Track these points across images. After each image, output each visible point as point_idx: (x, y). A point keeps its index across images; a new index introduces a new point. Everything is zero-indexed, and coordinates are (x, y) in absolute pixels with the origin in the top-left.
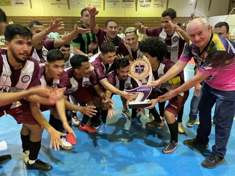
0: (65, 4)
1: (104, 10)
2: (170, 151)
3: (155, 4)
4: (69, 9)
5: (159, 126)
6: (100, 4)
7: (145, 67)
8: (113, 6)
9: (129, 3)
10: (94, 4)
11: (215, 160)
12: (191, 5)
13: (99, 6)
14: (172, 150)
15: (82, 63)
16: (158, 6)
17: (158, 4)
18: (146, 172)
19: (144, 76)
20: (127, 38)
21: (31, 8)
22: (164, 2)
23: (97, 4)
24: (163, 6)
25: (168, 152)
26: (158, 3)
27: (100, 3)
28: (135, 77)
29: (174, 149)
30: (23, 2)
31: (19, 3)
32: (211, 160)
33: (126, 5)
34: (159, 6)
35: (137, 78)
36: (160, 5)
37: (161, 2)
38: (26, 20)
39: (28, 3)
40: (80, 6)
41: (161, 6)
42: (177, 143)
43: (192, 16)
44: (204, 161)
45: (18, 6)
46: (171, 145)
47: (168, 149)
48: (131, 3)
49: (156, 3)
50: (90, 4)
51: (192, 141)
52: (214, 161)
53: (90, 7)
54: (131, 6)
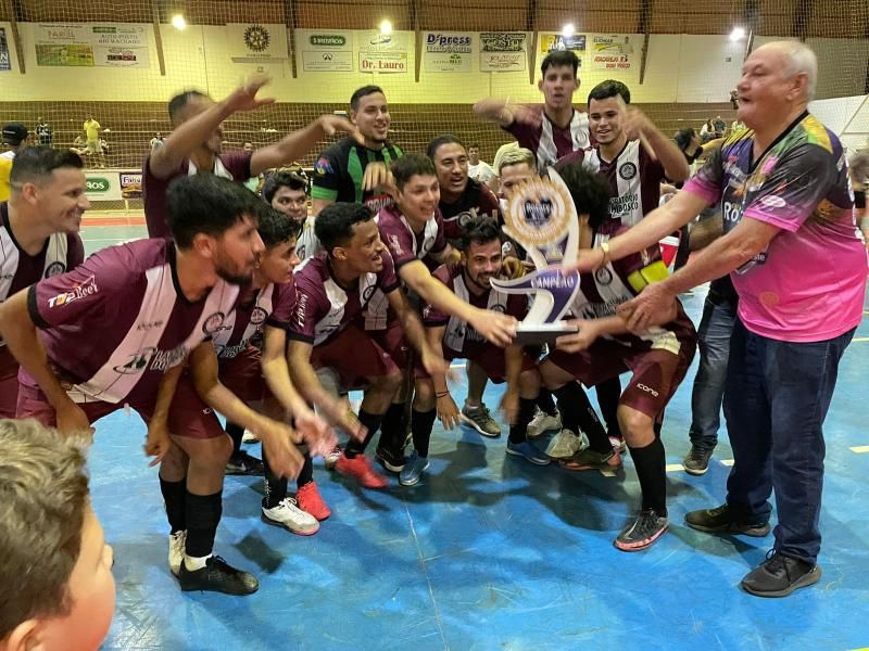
0: (282, 60)
1: (417, 80)
2: (641, 543)
3: (598, 59)
4: (295, 76)
5: (606, 466)
6: (403, 61)
7: (555, 207)
8: (449, 65)
9: (506, 54)
10: (383, 61)
11: (787, 570)
12: (730, 60)
13: (401, 66)
14: (647, 541)
15: (354, 227)
16: (608, 66)
17: (611, 60)
18: (559, 604)
19: (552, 238)
20: (506, 181)
21: (163, 73)
22: (632, 51)
23: (392, 61)
24: (628, 66)
25: (635, 545)
26: (611, 55)
27: (405, 56)
28: (522, 237)
29: (653, 538)
30: (135, 53)
31: (120, 58)
32: (773, 572)
33: (496, 62)
34: (613, 66)
35: (528, 241)
36: (616, 60)
37: (621, 51)
38: (144, 115)
39: (151, 57)
40: (333, 68)
41: (619, 65)
42: (662, 519)
43: (733, 100)
44: (749, 576)
45: (116, 65)
46: (643, 524)
47: (634, 538)
48: (512, 54)
49: (602, 55)
50: (369, 61)
51: (716, 514)
52: (781, 574)
53: (368, 69)
54: (512, 67)
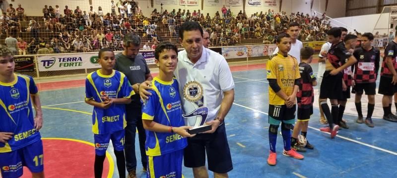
1: (202, 9)
3: (267, 2)
4: (153, 7)
8: (214, 3)
10: (189, 1)
12: (306, 3)
13: (196, 3)
16: (269, 5)
23: (192, 1)
34: (271, 5)
36: (272, 2)
41: (273, 5)
53: (184, 4)
54: (237, 4)
